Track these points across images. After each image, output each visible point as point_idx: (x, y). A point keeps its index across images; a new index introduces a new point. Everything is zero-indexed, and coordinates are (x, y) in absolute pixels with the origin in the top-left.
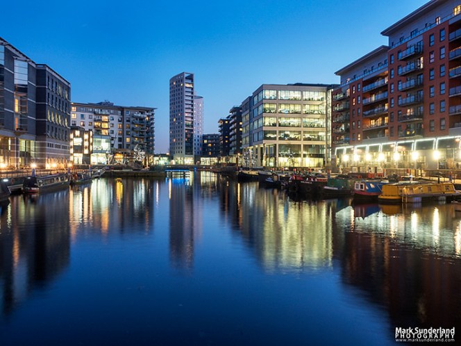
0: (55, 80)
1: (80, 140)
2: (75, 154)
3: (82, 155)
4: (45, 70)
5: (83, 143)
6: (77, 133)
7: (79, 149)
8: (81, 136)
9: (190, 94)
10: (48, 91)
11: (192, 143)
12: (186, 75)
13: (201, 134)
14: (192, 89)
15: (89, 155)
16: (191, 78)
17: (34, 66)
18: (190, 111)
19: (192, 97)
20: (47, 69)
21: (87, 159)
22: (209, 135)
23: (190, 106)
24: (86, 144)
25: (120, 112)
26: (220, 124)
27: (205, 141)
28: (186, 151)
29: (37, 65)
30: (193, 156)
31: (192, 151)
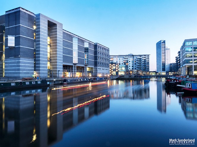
0: (101, 48)
1: (115, 67)
2: (113, 72)
3: (115, 72)
4: (97, 45)
5: (116, 68)
6: (114, 65)
7: (114, 70)
8: (115, 66)
9: (164, 48)
10: (98, 51)
11: (165, 67)
12: (162, 41)
13: (169, 63)
14: (165, 46)
15: (118, 72)
16: (164, 42)
17: (94, 44)
18: (164, 54)
19: (165, 49)
20: (98, 44)
21: (117, 73)
22: (172, 63)
23: (164, 53)
24: (117, 68)
25: (132, 57)
26: (176, 59)
27: (171, 66)
28: (162, 70)
29: (95, 43)
30: (166, 72)
31: (165, 70)
